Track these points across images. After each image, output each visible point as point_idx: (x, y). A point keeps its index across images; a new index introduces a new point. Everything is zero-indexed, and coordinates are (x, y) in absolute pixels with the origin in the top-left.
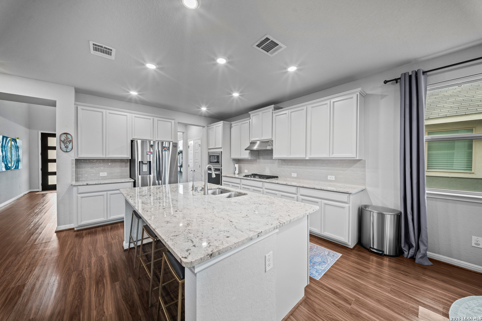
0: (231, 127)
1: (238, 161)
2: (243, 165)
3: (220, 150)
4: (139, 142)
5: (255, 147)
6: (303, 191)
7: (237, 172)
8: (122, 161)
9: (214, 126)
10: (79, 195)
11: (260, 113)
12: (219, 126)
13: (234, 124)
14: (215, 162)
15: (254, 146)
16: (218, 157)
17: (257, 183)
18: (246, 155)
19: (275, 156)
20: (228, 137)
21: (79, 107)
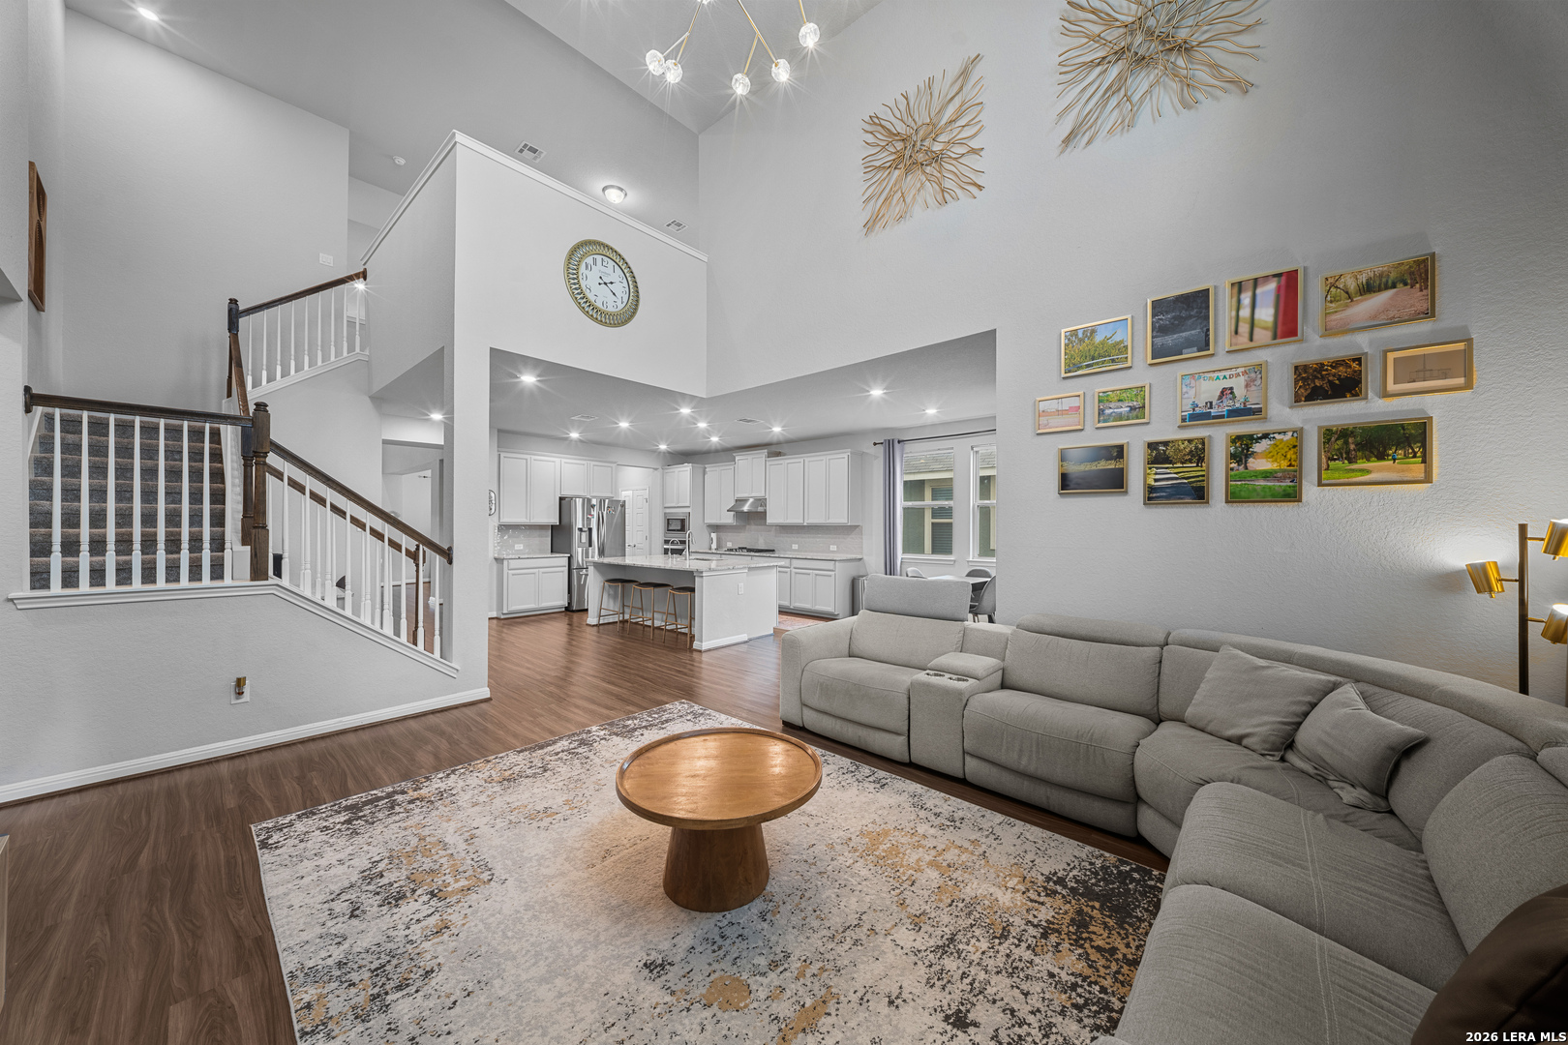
0: (704, 473)
1: (716, 528)
2: (723, 535)
3: (687, 510)
4: (579, 502)
5: (746, 508)
6: (796, 563)
7: (714, 546)
8: (541, 527)
9: (676, 470)
10: (510, 572)
11: (750, 457)
12: (684, 472)
13: (709, 468)
14: (678, 530)
15: (743, 505)
16: (683, 521)
17: (745, 560)
18: (729, 519)
19: (769, 521)
20: (700, 487)
21: (502, 455)
